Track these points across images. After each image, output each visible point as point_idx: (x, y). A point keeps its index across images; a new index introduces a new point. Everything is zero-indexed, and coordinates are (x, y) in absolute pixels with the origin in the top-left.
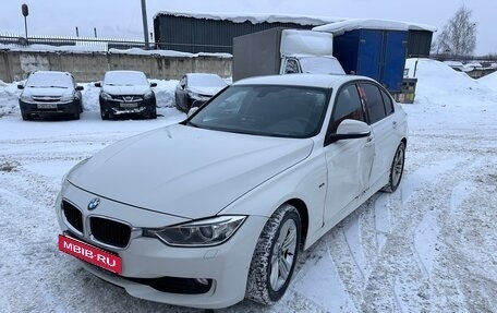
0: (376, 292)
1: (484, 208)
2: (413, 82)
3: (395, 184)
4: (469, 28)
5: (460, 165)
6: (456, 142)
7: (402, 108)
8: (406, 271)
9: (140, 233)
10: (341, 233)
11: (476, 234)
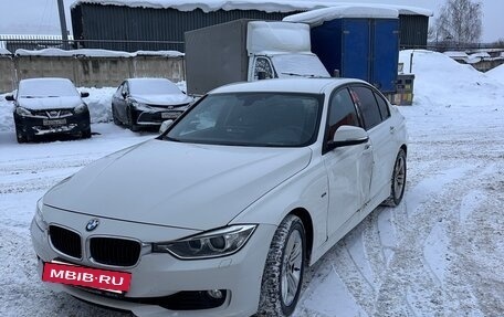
0: (388, 302)
1: (495, 216)
2: (410, 80)
3: (398, 197)
4: (471, 10)
5: (470, 173)
6: (464, 148)
7: (399, 111)
8: (417, 281)
9: (150, 248)
10: (344, 250)
11: (488, 241)
